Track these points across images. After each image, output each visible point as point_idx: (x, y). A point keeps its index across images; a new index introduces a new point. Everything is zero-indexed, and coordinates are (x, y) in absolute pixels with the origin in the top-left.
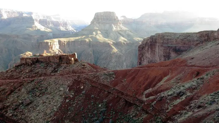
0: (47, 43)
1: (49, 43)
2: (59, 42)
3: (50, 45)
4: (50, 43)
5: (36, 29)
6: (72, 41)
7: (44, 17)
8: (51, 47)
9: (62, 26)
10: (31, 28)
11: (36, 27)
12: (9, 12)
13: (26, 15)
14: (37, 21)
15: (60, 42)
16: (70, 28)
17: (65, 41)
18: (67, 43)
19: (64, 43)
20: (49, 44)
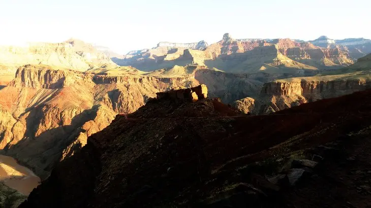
0: (279, 84)
1: (282, 84)
2: (301, 82)
3: (284, 88)
4: (284, 84)
5: (279, 64)
6: (328, 82)
7: (296, 45)
8: (285, 91)
9: (327, 57)
10: (271, 63)
11: (278, 61)
12: (246, 43)
13: (268, 44)
14: (281, 51)
15: (303, 84)
16: (345, 60)
17: (313, 82)
18: (317, 86)
19: (312, 86)
20: (282, 86)
